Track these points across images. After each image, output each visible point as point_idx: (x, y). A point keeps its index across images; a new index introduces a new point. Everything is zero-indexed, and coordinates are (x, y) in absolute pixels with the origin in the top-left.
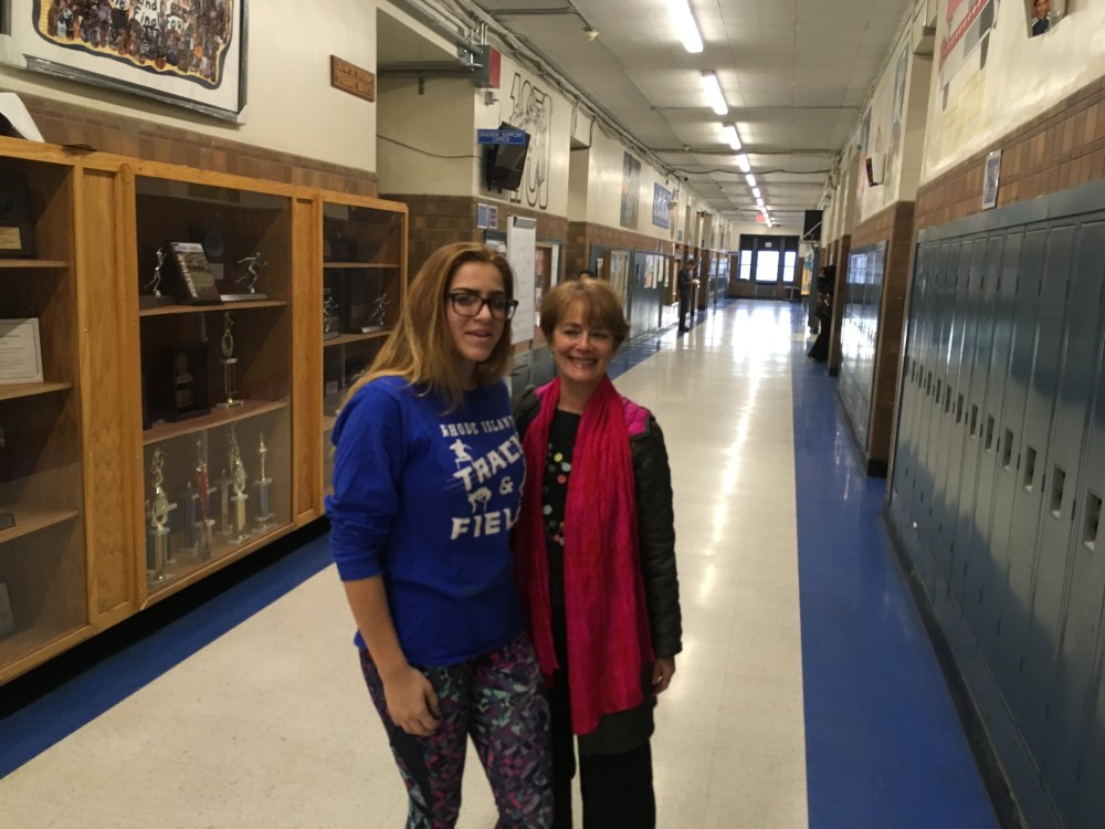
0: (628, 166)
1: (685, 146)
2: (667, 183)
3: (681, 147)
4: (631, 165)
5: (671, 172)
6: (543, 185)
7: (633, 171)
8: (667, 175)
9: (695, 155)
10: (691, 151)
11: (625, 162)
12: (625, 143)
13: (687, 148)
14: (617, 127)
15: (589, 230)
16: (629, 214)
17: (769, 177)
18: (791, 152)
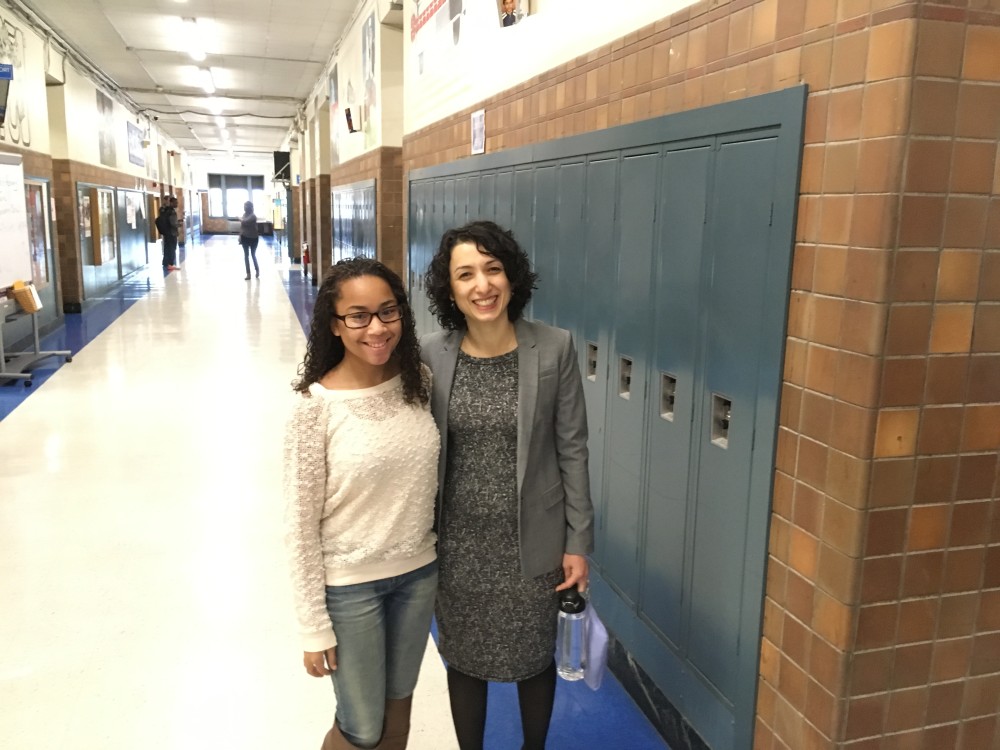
0: (101, 105)
1: (158, 86)
2: (138, 122)
3: (154, 88)
4: (104, 103)
5: (141, 111)
6: (24, 121)
7: (106, 108)
8: (137, 114)
9: (167, 96)
10: (164, 92)
11: (98, 101)
12: (95, 81)
13: (160, 89)
14: (88, 65)
15: (72, 168)
16: (107, 151)
17: (238, 120)
18: (261, 98)
